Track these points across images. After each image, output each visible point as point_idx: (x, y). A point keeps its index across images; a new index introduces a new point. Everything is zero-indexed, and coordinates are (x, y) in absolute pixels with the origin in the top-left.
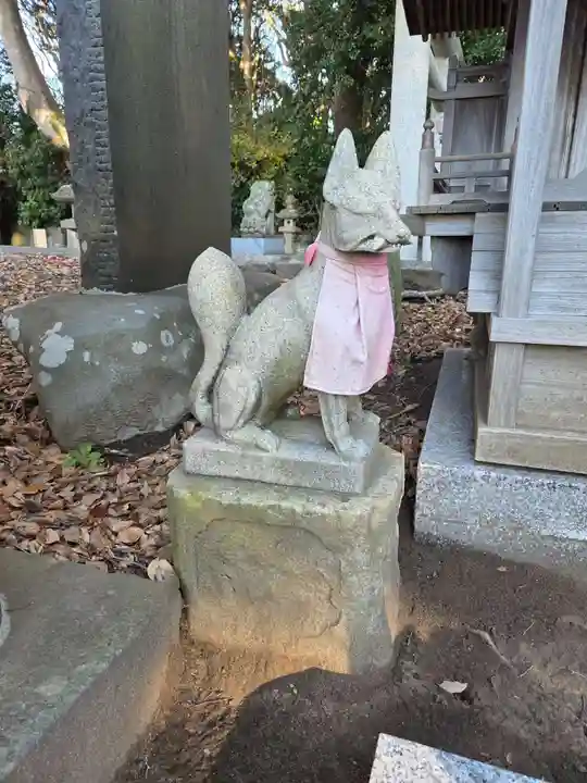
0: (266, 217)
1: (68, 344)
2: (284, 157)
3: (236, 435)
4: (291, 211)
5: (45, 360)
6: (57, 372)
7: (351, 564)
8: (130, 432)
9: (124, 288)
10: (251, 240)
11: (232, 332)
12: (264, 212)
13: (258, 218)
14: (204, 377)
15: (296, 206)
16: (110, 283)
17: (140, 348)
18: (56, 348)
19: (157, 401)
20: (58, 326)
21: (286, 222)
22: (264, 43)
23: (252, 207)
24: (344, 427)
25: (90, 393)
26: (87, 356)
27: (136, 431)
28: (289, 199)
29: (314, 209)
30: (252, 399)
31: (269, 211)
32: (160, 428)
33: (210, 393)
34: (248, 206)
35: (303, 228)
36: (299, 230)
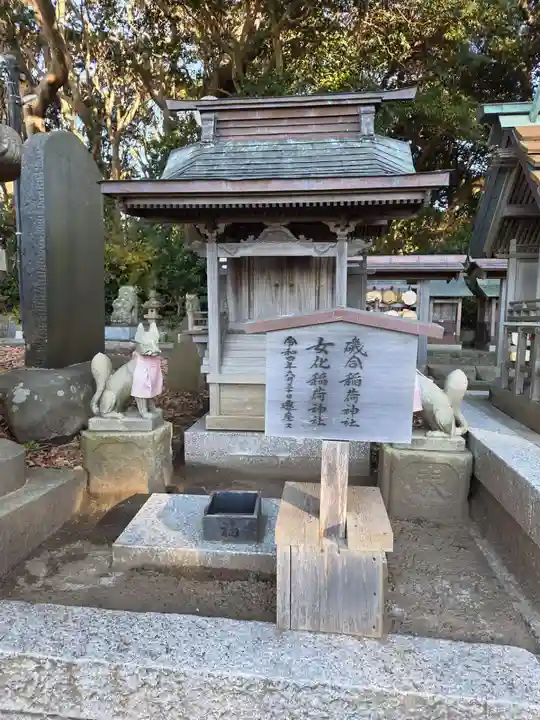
0: (131, 311)
1: (27, 392)
2: (148, 262)
3: (109, 415)
4: (153, 302)
5: (15, 400)
6: (22, 405)
7: (148, 453)
8: (54, 435)
9: (48, 367)
10: (119, 329)
11: (107, 381)
12: (130, 308)
13: (125, 313)
14: (96, 397)
15: (157, 298)
16: (40, 364)
17: (61, 393)
18: (21, 394)
19: (67, 418)
20: (21, 384)
21: (149, 310)
22: (131, 163)
23: (119, 305)
24: (146, 409)
25: (36, 415)
26: (36, 397)
27: (56, 435)
28: (152, 293)
29: (173, 300)
30: (114, 401)
31: (133, 307)
32: (68, 434)
33: (99, 403)
34: (116, 304)
35: (164, 315)
36: (161, 317)
